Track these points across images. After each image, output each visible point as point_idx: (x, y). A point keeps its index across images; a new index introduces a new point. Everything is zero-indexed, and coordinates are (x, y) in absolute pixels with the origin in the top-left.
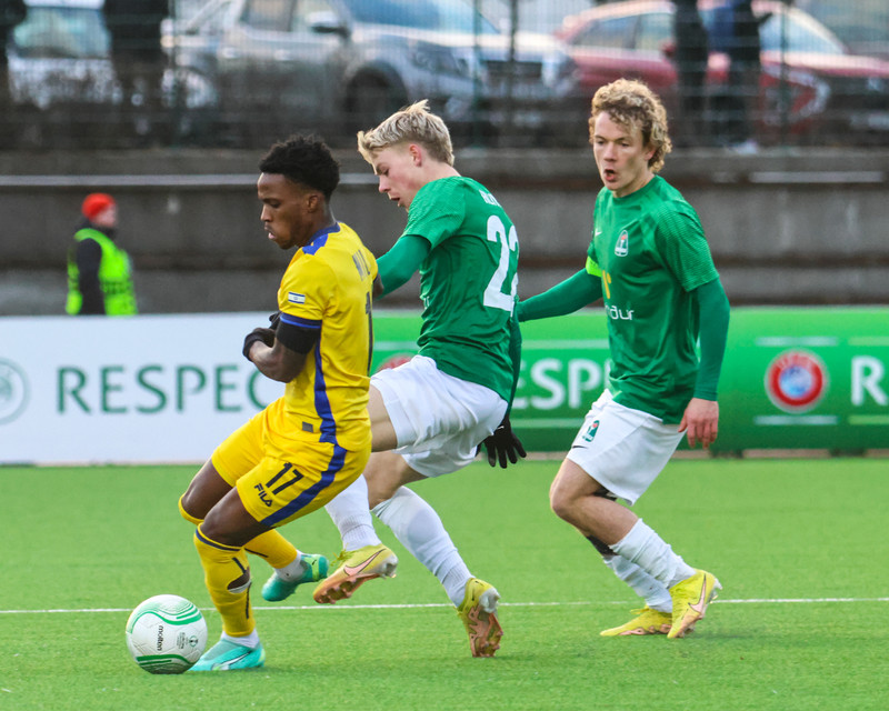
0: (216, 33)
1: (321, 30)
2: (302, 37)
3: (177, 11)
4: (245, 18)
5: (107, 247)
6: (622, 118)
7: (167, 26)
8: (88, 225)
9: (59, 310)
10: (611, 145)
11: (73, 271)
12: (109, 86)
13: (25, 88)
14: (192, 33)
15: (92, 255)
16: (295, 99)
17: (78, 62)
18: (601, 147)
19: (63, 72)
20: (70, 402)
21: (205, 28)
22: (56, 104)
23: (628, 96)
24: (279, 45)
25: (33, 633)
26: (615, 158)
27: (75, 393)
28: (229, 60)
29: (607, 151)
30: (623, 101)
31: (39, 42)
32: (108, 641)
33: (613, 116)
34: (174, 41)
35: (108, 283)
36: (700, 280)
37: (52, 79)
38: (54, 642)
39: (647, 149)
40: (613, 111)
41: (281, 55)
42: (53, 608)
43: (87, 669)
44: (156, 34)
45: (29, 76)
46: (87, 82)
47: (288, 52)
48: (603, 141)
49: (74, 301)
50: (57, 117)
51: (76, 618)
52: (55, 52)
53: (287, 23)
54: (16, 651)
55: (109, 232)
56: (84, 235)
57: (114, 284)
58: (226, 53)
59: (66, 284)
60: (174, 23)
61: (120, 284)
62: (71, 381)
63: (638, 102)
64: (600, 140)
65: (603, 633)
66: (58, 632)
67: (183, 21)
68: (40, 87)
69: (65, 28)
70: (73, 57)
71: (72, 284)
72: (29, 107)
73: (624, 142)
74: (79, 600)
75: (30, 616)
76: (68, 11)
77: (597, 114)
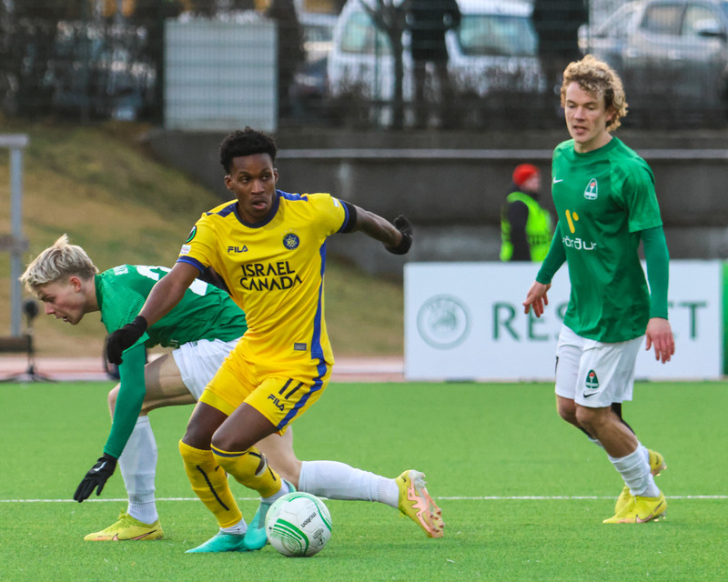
0: (622, 36)
1: (706, 34)
2: (691, 40)
3: (590, 19)
4: (645, 24)
5: (533, 207)
6: (590, 86)
7: (583, 32)
8: (517, 189)
9: (494, 257)
10: (580, 108)
11: (505, 227)
12: (535, 78)
13: (468, 79)
14: (602, 36)
15: (521, 214)
16: (685, 90)
17: (511, 60)
18: (571, 110)
19: (499, 67)
20: (503, 331)
21: (613, 32)
22: (493, 93)
23: (594, 70)
24: (672, 47)
25: (472, 515)
26: (583, 118)
27: (507, 324)
28: (631, 59)
29: (577, 113)
30: (590, 73)
31: (479, 43)
32: (531, 523)
33: (582, 85)
34: (587, 43)
35: (533, 237)
36: (652, 223)
37: (490, 73)
38: (489, 523)
39: (607, 113)
40: (582, 81)
41: (673, 55)
42: (489, 495)
43: (515, 544)
44: (574, 37)
45: (471, 72)
46: (518, 75)
47: (679, 52)
48: (574, 105)
49: (506, 250)
50: (494, 104)
51: (506, 504)
52: (492, 51)
53: (679, 29)
54: (459, 529)
55: (534, 195)
56: (514, 197)
57: (538, 237)
58: (629, 53)
59: (500, 236)
60: (587, 29)
61: (544, 237)
62: (504, 314)
63: (601, 75)
64: (571, 104)
65: (605, 521)
66: (492, 515)
67: (595, 27)
68: (480, 79)
69: (501, 32)
70: (507, 55)
71: (504, 237)
72: (471, 95)
73: (591, 106)
74: (509, 490)
75: (471, 502)
76: (503, 18)
77: (568, 84)
